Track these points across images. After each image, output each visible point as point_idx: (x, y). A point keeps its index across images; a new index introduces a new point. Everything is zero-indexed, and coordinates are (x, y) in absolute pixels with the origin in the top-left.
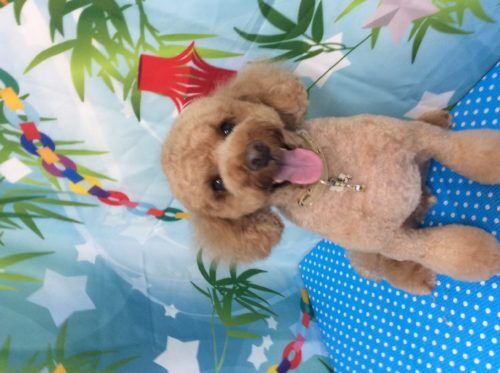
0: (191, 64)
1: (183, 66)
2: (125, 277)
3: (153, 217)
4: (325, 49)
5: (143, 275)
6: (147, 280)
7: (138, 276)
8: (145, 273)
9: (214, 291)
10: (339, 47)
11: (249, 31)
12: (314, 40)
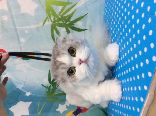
2: (16, 84)
5: (23, 83)
6: (24, 85)
7: (21, 84)
8: (25, 82)
9: (50, 86)
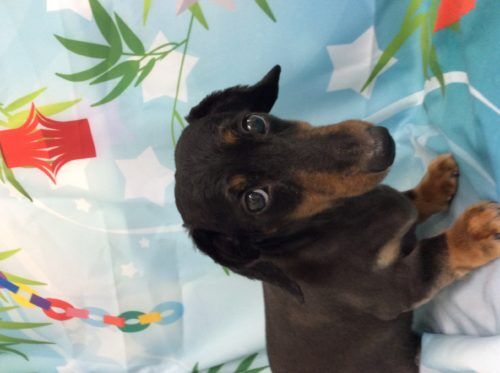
0: (40, 127)
1: (34, 131)
3: (114, 327)
4: (156, 57)
10: (170, 47)
11: (69, 72)
12: (137, 54)
